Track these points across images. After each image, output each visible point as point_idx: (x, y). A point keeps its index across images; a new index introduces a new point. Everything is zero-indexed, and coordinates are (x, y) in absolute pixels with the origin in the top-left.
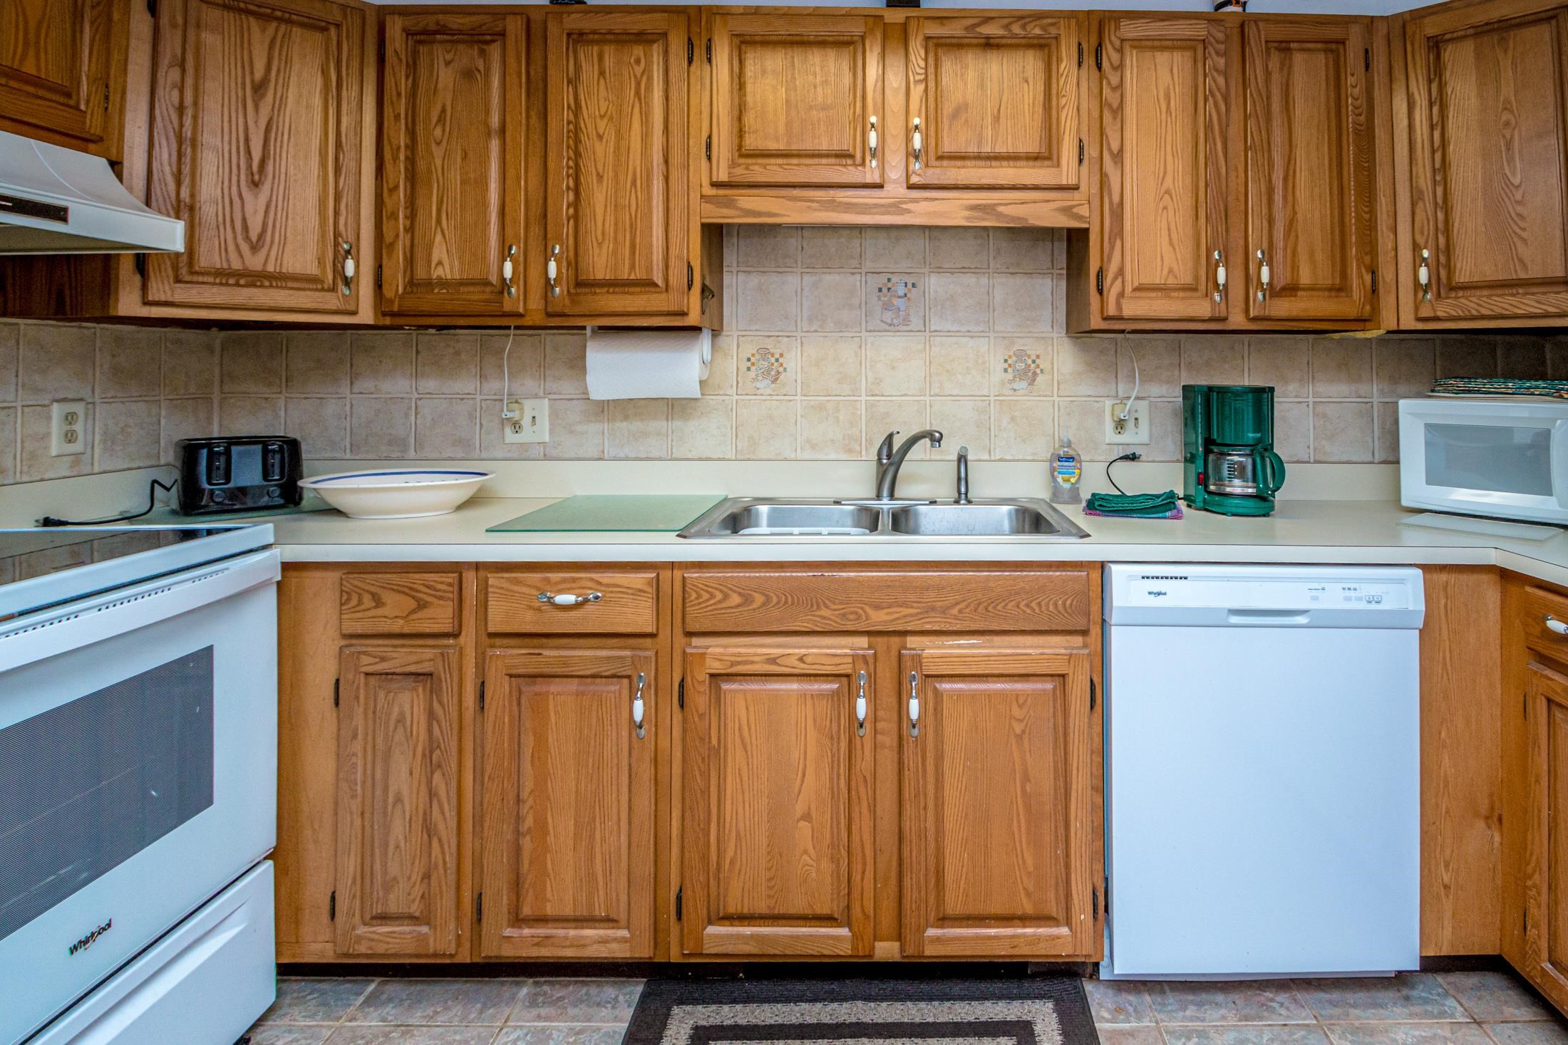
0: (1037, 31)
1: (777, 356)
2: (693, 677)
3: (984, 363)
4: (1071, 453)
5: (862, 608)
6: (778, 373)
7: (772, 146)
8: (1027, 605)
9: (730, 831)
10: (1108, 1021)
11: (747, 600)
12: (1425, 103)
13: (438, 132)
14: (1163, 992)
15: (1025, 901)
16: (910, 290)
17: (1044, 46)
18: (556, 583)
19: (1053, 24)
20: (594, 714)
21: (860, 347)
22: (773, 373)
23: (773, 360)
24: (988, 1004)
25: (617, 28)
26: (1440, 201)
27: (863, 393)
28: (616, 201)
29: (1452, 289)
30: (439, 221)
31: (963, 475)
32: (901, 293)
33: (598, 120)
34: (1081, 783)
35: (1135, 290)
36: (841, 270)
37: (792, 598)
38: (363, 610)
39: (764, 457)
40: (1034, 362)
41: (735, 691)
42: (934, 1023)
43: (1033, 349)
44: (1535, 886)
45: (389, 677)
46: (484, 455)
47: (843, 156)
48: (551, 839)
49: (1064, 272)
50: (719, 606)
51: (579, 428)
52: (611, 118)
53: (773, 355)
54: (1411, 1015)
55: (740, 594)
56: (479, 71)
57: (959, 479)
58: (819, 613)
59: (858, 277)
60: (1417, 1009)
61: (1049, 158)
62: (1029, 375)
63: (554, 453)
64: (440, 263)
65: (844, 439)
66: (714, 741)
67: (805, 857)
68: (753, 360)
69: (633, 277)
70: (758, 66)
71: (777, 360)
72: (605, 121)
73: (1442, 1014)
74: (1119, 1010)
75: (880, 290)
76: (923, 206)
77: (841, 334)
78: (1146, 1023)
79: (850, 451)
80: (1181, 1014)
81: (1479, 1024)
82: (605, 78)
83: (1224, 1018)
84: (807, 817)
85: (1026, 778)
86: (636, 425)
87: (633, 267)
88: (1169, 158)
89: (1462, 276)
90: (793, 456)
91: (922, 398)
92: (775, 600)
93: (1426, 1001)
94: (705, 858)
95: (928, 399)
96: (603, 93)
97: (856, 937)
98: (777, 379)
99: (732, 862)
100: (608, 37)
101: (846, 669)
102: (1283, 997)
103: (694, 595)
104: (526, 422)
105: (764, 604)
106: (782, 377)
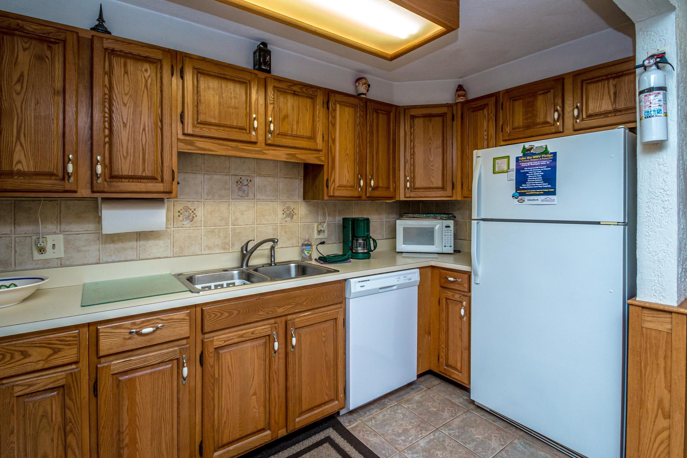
0: (311, 92)
1: (193, 210)
2: (208, 351)
3: (276, 211)
4: (309, 243)
5: (274, 309)
6: (193, 217)
7: (213, 121)
8: (326, 297)
9: (224, 411)
10: (349, 426)
11: (231, 314)
12: (410, 134)
13: (18, 87)
14: (358, 412)
15: (326, 397)
16: (249, 183)
17: (312, 98)
18: (139, 324)
19: (316, 91)
20: (160, 380)
21: (229, 206)
22: (191, 217)
23: (191, 212)
24: (313, 437)
25: (135, 52)
26: (412, 163)
27: (230, 225)
28: (134, 137)
29: (415, 189)
30: (18, 138)
31: (273, 254)
32: (245, 184)
33: (124, 96)
34: (341, 352)
35: (338, 187)
36: (221, 173)
37: (249, 309)
38: (16, 362)
39: (187, 254)
40: (293, 210)
41: (226, 352)
42: (300, 451)
43: (292, 206)
44: (442, 347)
45: (34, 394)
46: (17, 268)
47: (242, 129)
48: (139, 445)
49: (303, 178)
50: (219, 319)
51: (84, 249)
52: (131, 96)
53: (191, 209)
54: (416, 392)
55: (228, 312)
56: (47, 57)
57: (271, 256)
58: (258, 314)
59: (228, 177)
60: (416, 390)
61: (313, 139)
62: (291, 215)
63: (68, 263)
64: (19, 162)
65: (222, 244)
66: (217, 376)
67: (254, 409)
68: (181, 212)
69: (144, 174)
70: (206, 85)
71: (193, 212)
72: (128, 96)
73: (421, 390)
74: (350, 422)
75: (237, 182)
76: (271, 152)
77: (221, 200)
78: (359, 422)
79: (224, 249)
80: (366, 415)
81: (429, 388)
82: (128, 75)
83: (377, 411)
84: (255, 394)
85: (326, 355)
86: (119, 245)
87: (144, 170)
88: (348, 143)
89: (417, 185)
90: (200, 253)
91: (253, 226)
92: (242, 311)
93: (417, 388)
94: (213, 426)
95: (255, 226)
96: (127, 82)
97: (272, 432)
98: (192, 220)
99: (225, 423)
100: (129, 55)
101: (269, 333)
102: (387, 400)
103: (208, 316)
104: (49, 247)
105: (237, 314)
106: (195, 219)
